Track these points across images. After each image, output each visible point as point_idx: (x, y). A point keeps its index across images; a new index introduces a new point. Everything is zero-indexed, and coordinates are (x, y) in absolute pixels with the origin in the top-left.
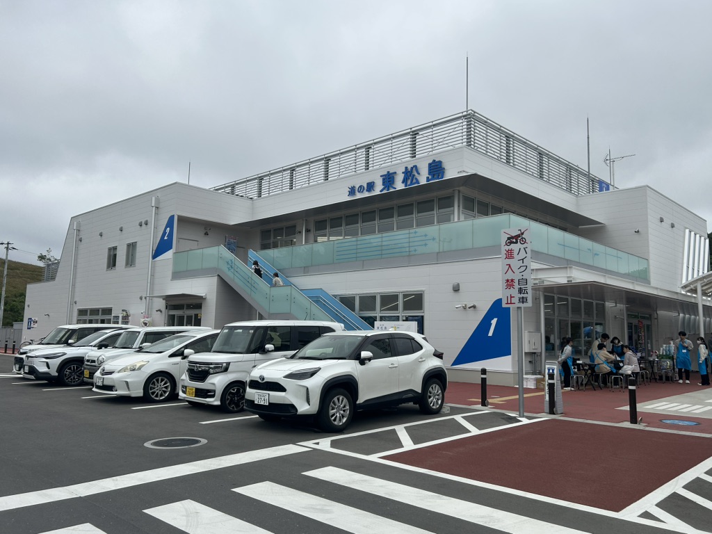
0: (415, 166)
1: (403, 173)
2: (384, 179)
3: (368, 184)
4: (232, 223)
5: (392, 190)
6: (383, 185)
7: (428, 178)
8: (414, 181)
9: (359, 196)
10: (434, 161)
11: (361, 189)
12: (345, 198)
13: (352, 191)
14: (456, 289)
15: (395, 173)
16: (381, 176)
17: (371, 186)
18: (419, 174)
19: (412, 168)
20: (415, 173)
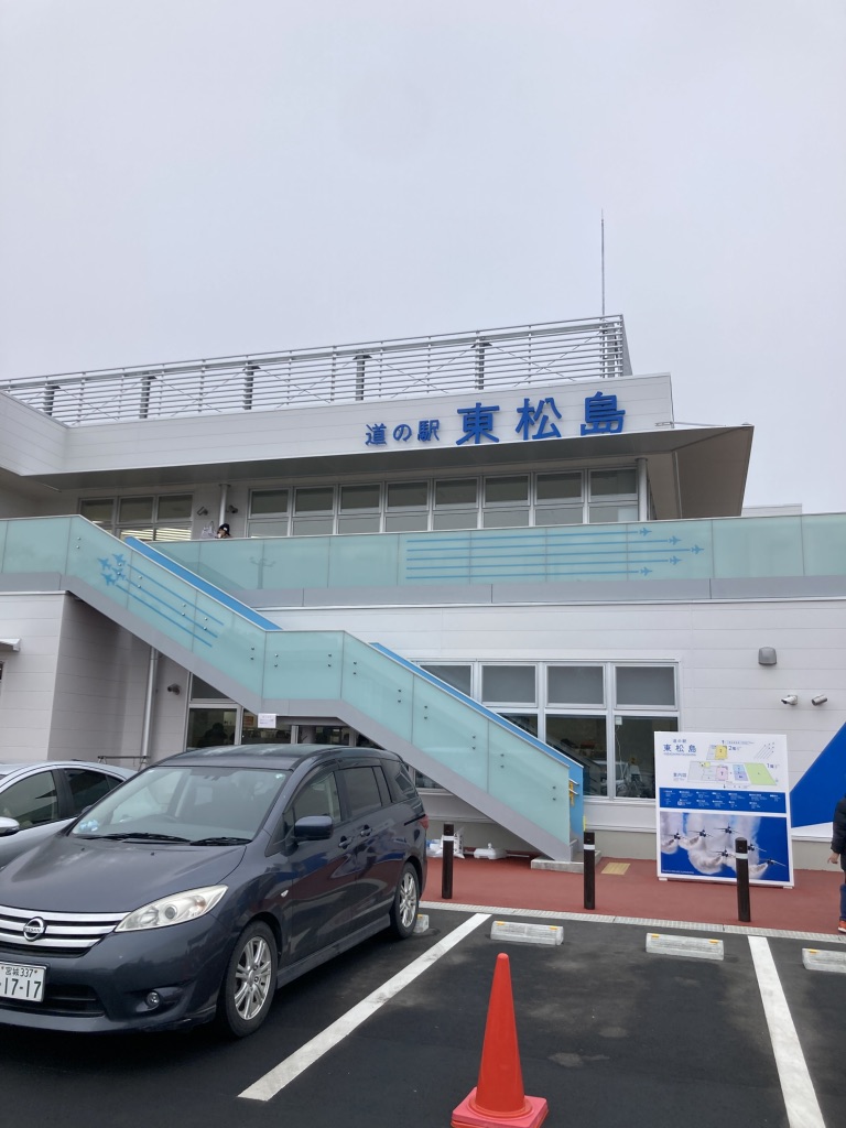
0: (550, 401)
1: (519, 410)
2: (466, 419)
3: (423, 425)
4: (24, 472)
5: (485, 442)
6: (465, 430)
7: (583, 426)
8: (548, 429)
9: (392, 446)
10: (599, 394)
11: (402, 432)
12: (357, 446)
13: (378, 435)
14: (768, 661)
15: (497, 408)
16: (460, 411)
17: (428, 430)
18: (559, 416)
19: (541, 403)
20: (548, 411)
